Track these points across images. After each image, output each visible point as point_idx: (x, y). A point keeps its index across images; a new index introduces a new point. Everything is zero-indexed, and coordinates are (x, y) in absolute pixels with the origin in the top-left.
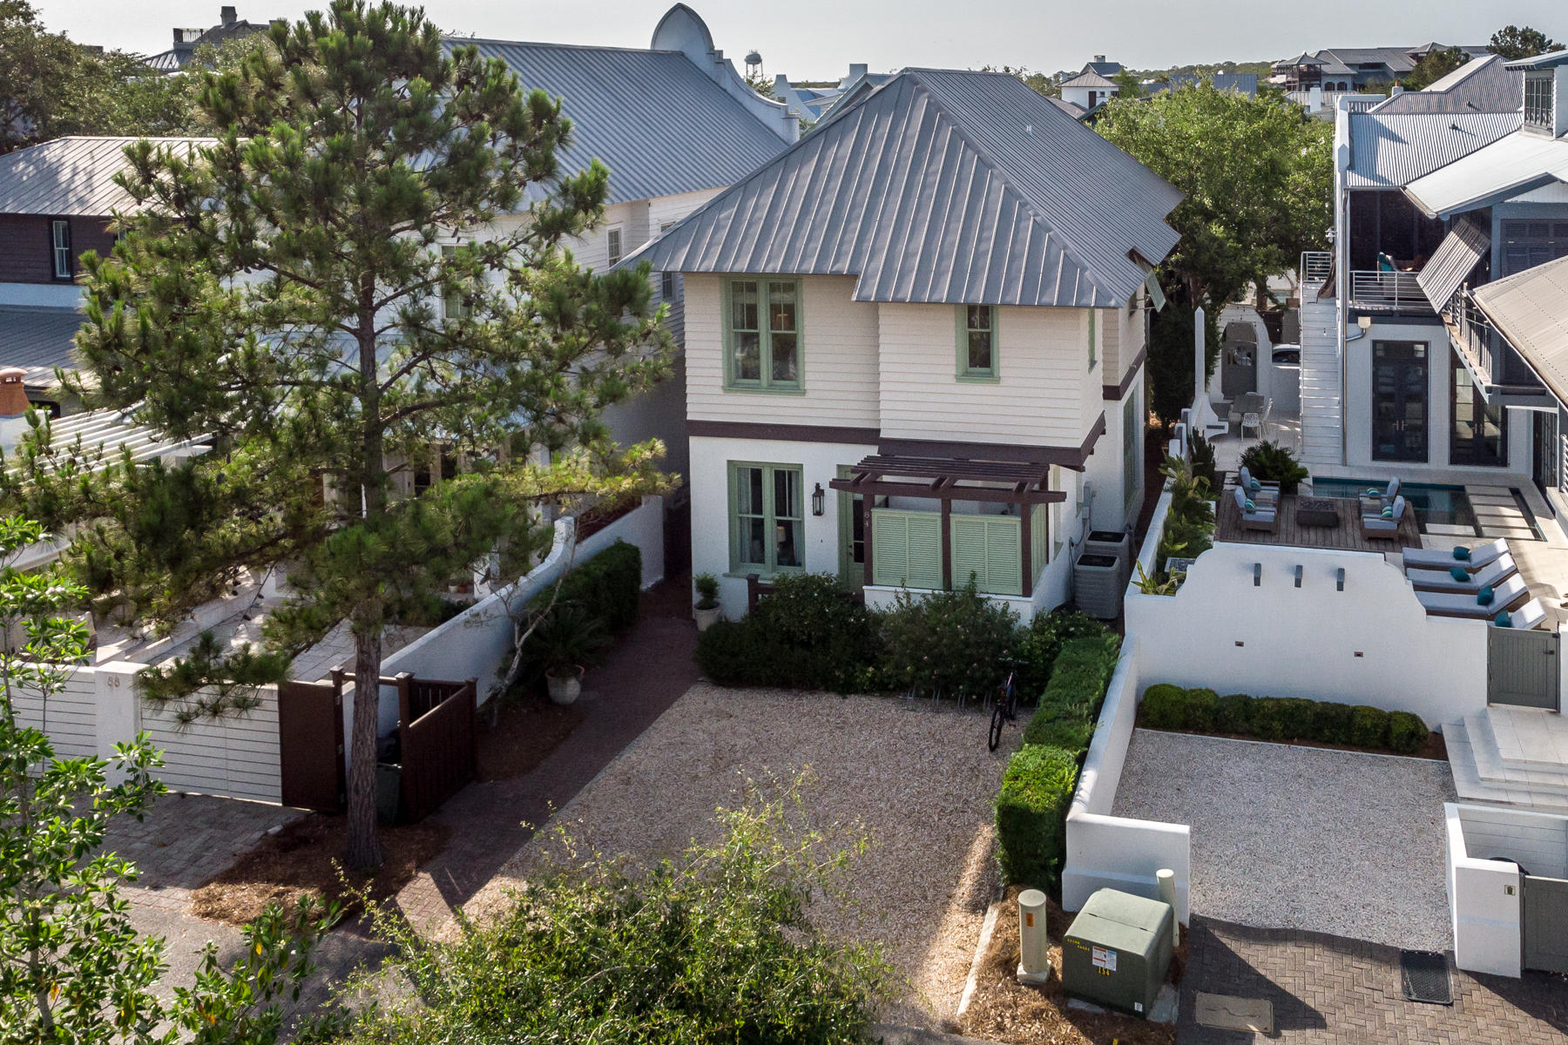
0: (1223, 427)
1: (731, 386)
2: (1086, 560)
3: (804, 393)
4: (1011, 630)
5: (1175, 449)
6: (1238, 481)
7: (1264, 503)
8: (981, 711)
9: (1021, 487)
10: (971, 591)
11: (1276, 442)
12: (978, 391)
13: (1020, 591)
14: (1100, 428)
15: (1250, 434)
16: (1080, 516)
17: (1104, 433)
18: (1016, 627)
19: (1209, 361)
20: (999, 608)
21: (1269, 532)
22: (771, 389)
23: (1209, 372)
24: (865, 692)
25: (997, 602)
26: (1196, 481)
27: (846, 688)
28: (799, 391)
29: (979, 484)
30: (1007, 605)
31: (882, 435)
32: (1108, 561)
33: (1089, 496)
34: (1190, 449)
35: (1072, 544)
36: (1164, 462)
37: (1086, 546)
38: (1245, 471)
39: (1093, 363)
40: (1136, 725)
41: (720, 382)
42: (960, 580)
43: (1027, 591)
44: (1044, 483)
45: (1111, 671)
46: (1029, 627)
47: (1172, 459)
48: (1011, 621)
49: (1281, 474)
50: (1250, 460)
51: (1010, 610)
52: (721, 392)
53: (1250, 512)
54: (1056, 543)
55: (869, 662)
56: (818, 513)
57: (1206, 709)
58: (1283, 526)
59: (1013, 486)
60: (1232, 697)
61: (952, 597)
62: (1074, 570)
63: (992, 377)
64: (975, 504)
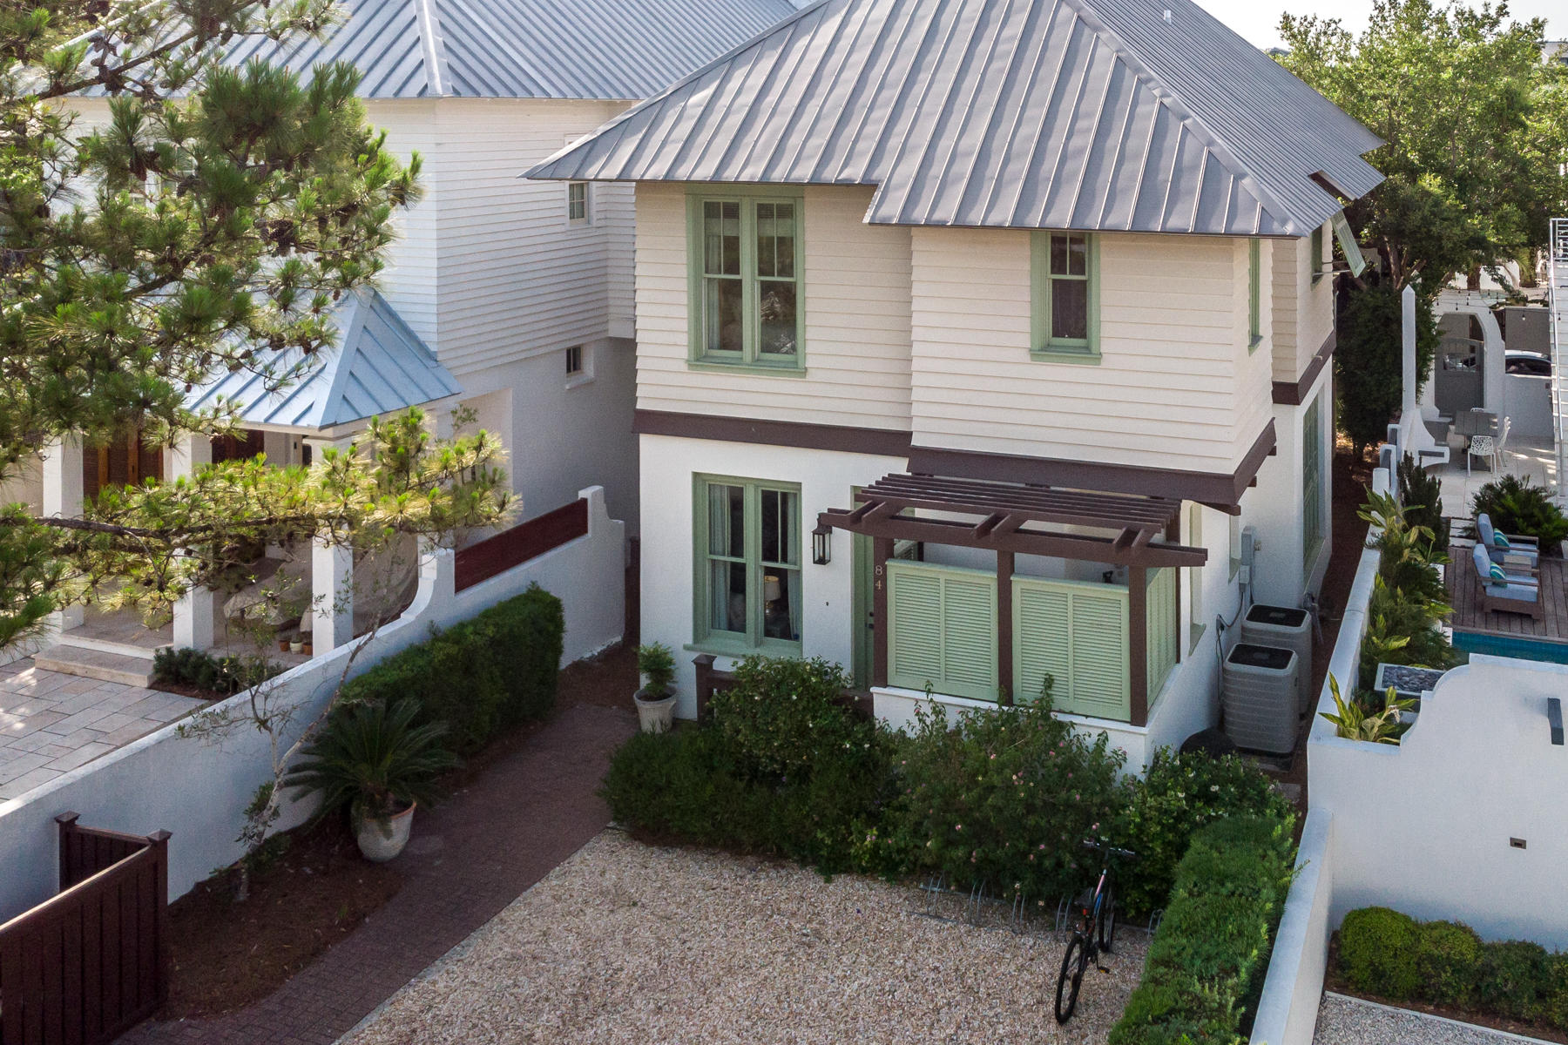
0: (1441, 455)
1: (699, 360)
2: (1244, 654)
3: (803, 372)
4: (1110, 780)
5: (1383, 483)
6: (1473, 533)
7: (1516, 571)
8: (1052, 927)
9: (1129, 536)
10: (1045, 705)
11: (1527, 478)
12: (1064, 375)
13: (1126, 713)
14: (1266, 445)
15: (1480, 465)
16: (1236, 580)
17: (1273, 452)
18: (1119, 775)
19: (1422, 361)
20: (1090, 742)
21: (1529, 616)
22: (757, 366)
23: (1421, 377)
24: (865, 872)
25: (1086, 729)
26: (1413, 534)
27: (833, 864)
28: (798, 370)
29: (1066, 528)
30: (1104, 738)
31: (916, 441)
32: (1278, 658)
33: (1249, 549)
34: (1402, 483)
35: (1221, 626)
36: (1367, 502)
37: (1243, 629)
38: (1484, 519)
39: (1255, 338)
40: (1327, 986)
41: (684, 353)
42: (1027, 687)
43: (1139, 715)
44: (1173, 532)
45: (1282, 895)
46: (1142, 778)
47: (1377, 498)
48: (1110, 768)
49: (1538, 525)
50: (1488, 502)
51: (1108, 750)
52: (684, 367)
53: (1498, 583)
54: (1193, 626)
55: (873, 819)
56: (822, 561)
57: (1459, 968)
58: (1549, 607)
59: (1115, 534)
60: (1510, 946)
61: (1013, 717)
62: (1224, 670)
63: (1089, 354)
64: (1059, 563)
